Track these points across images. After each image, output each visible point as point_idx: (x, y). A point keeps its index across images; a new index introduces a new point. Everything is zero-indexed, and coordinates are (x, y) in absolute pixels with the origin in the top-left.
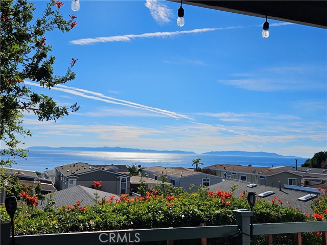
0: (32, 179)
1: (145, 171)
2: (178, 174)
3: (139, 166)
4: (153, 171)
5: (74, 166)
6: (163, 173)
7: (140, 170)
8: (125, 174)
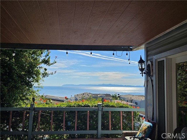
0: (63, 101)
1: (122, 97)
2: (139, 99)
3: (119, 95)
4: (126, 97)
5: (83, 94)
6: (131, 98)
7: (119, 97)
8: (109, 99)
